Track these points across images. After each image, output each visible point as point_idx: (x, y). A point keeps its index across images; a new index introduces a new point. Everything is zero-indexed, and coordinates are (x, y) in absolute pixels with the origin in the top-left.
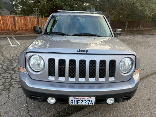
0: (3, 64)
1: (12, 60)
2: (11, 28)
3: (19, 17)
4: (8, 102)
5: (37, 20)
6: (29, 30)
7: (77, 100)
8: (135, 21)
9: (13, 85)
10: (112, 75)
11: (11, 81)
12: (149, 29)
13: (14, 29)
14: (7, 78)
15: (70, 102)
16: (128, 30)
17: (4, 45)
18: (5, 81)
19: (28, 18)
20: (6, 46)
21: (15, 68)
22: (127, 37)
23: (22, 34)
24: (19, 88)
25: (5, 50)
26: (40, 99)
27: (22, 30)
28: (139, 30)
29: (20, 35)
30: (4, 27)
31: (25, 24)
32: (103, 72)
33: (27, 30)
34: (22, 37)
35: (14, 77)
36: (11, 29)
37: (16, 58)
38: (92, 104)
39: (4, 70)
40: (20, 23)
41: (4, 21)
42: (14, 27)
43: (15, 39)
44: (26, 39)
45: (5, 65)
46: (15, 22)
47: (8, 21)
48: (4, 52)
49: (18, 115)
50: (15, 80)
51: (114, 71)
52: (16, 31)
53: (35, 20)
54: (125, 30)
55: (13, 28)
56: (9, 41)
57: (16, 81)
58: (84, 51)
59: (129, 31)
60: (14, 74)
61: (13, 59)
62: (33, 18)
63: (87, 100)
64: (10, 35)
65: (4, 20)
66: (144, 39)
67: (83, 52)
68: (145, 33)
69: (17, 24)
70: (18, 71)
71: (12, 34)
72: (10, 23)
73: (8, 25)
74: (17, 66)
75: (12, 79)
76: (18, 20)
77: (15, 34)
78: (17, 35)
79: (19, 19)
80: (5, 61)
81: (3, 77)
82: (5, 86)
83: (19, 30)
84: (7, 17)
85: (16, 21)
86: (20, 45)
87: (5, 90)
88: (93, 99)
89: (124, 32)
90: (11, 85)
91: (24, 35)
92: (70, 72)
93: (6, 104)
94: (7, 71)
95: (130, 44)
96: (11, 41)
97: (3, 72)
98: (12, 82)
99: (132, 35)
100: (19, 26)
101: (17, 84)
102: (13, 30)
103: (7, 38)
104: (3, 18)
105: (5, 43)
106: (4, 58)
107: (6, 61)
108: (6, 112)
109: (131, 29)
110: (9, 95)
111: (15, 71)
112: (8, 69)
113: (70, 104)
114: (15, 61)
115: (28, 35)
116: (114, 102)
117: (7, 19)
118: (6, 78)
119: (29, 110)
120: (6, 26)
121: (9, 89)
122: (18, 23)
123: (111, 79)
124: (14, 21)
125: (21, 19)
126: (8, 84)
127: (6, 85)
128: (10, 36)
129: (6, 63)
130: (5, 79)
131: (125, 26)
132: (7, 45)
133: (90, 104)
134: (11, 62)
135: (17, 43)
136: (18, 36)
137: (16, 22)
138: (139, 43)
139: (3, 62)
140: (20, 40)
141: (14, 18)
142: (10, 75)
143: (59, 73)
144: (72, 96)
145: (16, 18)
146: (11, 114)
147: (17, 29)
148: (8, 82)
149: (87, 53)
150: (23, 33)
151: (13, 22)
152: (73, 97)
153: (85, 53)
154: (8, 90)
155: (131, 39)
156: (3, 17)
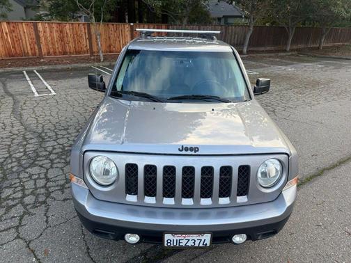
0: (25, 145)
1: (43, 134)
2: (31, 49)
3: (47, 25)
4: (48, 231)
5: (87, 31)
6: (70, 53)
7: (178, 239)
8: (311, 26)
9: (52, 195)
10: (244, 192)
11: (46, 184)
12: (343, 45)
13: (37, 51)
14: (39, 178)
15: (166, 243)
16: (295, 47)
17: (20, 94)
18: (35, 184)
19: (68, 26)
20: (25, 97)
21: (51, 153)
22: (289, 69)
23: (56, 64)
24: (65, 200)
25: (24, 107)
26: (112, 235)
27: (55, 53)
28: (319, 48)
29: (51, 67)
30: (14, 47)
31: (62, 39)
32: (227, 188)
33: (65, 53)
34: (56, 71)
35: (51, 175)
36: (30, 52)
37: (49, 129)
38: (206, 244)
39: (30, 158)
40: (49, 39)
41: (14, 34)
42: (36, 47)
43: (41, 77)
44: (64, 77)
45: (31, 146)
46: (38, 37)
47: (22, 33)
48: (22, 112)
49: (69, 259)
50: (55, 181)
51: (248, 185)
52: (41, 56)
53: (82, 30)
54: (288, 49)
55: (35, 51)
56: (30, 82)
57: (57, 186)
58: (191, 149)
59: (297, 50)
60: (51, 167)
61: (43, 131)
62: (79, 24)
63: (195, 239)
64: (28, 65)
65: (14, 31)
66: (328, 73)
67: (189, 152)
68: (334, 56)
69: (42, 40)
70: (58, 160)
71: (33, 65)
72: (27, 39)
73: (24, 42)
74: (54, 149)
75: (48, 180)
76: (44, 32)
77: (41, 64)
78: (45, 65)
79: (48, 30)
80: (29, 136)
81: (30, 176)
82: (37, 196)
83: (49, 53)
84: (20, 25)
85: (41, 34)
86: (53, 93)
87: (40, 206)
88: (207, 238)
89: (284, 54)
90: (48, 195)
91: (59, 67)
92: (165, 187)
93: (44, 235)
94: (35, 160)
95: (295, 87)
96: (32, 83)
97: (28, 165)
98: (50, 187)
99: (303, 61)
100: (47, 44)
101: (60, 193)
102: (34, 54)
103: (23, 73)
104: (12, 28)
105: (20, 90)
106: (26, 129)
107: (31, 136)
108: (46, 252)
109: (301, 46)
110: (47, 217)
111: (52, 161)
112: (38, 156)
113: (166, 245)
114: (49, 137)
115: (68, 66)
116: (247, 240)
117: (21, 30)
118: (36, 177)
119: (88, 249)
120: (19, 45)
121: (45, 202)
122: (46, 39)
123: (242, 199)
124: (36, 34)
125: (51, 28)
126: (43, 191)
127: (39, 194)
128: (30, 68)
129: (30, 141)
130: (35, 180)
131: (288, 39)
132: (26, 95)
133: (201, 245)
134: (41, 140)
135: (47, 88)
136: (46, 68)
137: (41, 36)
138: (314, 84)
139: (25, 139)
140: (53, 79)
141: (37, 27)
142: (44, 171)
143: (145, 189)
144: (168, 233)
145: (40, 26)
146: (56, 255)
147: (44, 51)
148: (42, 187)
149: (197, 153)
150: (58, 62)
151: (34, 36)
152: (172, 234)
153: (193, 153)
154: (43, 205)
155: (300, 73)
156: (11, 25)
